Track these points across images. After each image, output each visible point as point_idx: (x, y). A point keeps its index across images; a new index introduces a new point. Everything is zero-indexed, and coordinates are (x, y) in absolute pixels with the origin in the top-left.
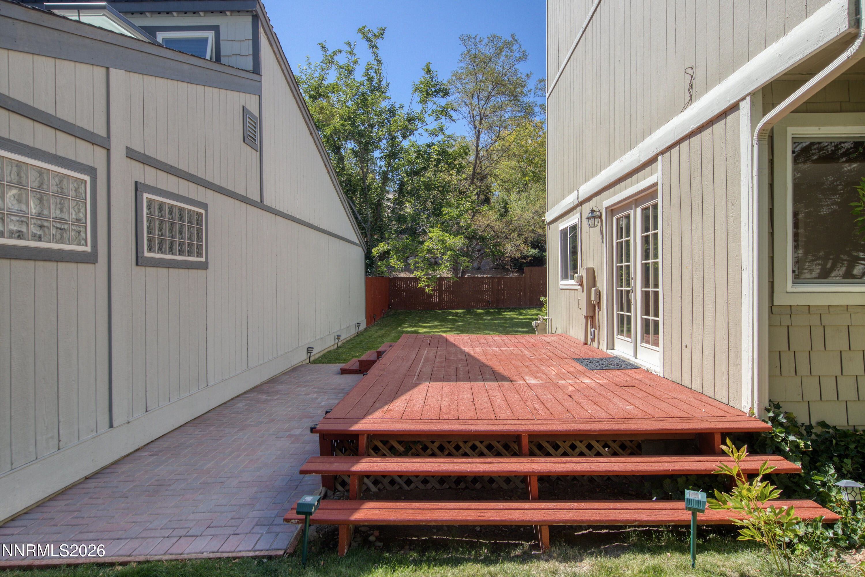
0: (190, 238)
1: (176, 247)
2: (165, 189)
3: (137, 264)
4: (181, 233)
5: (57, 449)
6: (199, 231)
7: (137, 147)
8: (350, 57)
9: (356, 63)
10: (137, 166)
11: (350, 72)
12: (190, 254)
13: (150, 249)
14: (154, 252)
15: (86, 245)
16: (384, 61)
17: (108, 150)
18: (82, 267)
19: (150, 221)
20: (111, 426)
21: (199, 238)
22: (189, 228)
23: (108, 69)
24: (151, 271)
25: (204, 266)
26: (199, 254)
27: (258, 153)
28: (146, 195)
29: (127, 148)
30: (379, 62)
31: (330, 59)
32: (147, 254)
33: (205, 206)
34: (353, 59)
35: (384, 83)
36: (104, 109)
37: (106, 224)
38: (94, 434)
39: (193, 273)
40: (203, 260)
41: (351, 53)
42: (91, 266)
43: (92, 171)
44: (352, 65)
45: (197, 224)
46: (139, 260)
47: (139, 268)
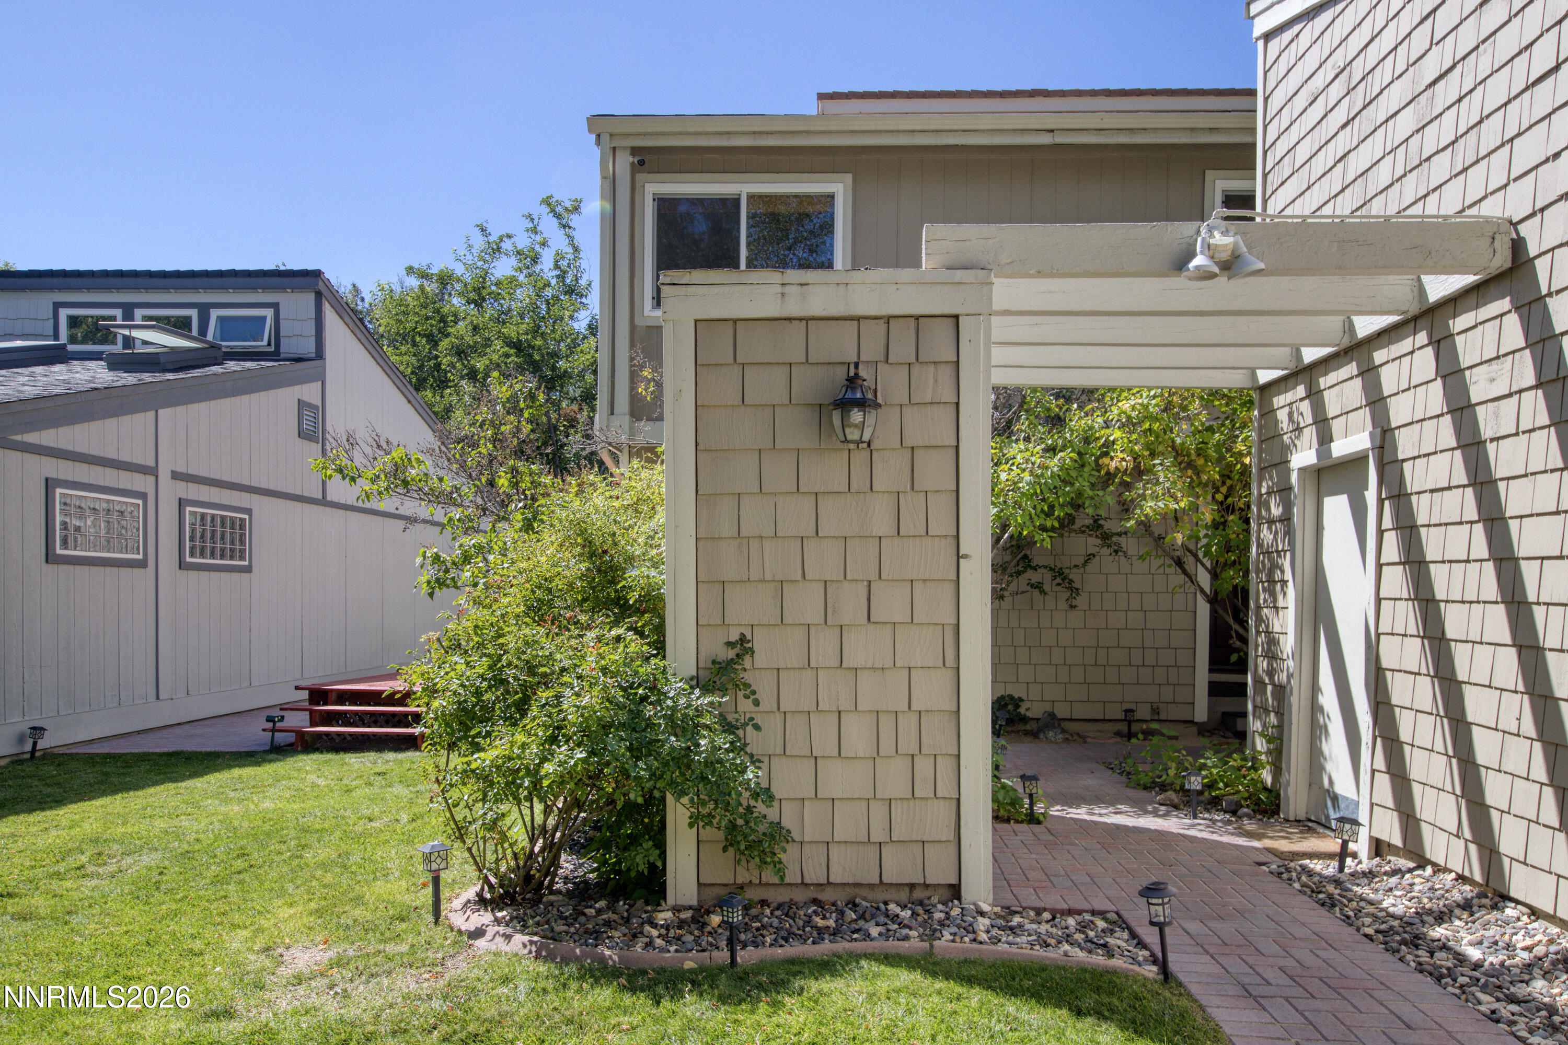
0: (232, 543)
1: (218, 553)
2: (207, 500)
3: (180, 568)
4: (223, 538)
5: (116, 704)
6: (242, 536)
7: (181, 469)
8: (533, 236)
9: (544, 244)
10: (181, 485)
11: (535, 260)
12: (232, 558)
13: (192, 555)
14: (196, 557)
15: (139, 553)
16: (581, 247)
17: (157, 477)
18: (136, 570)
19: (193, 531)
20: (158, 698)
21: (242, 542)
22: (231, 533)
23: (157, 411)
24: (193, 574)
25: (248, 569)
26: (242, 558)
27: (320, 445)
28: (188, 509)
29: (172, 472)
30: (576, 249)
31: (495, 247)
32: (189, 559)
33: (249, 511)
34: (539, 238)
35: (583, 282)
36: (153, 444)
37: (154, 536)
38: (145, 701)
39: (236, 576)
40: (246, 563)
41: (535, 230)
42: (143, 570)
43: (143, 496)
44: (537, 248)
45: (241, 529)
46: (182, 565)
47: (181, 571)
